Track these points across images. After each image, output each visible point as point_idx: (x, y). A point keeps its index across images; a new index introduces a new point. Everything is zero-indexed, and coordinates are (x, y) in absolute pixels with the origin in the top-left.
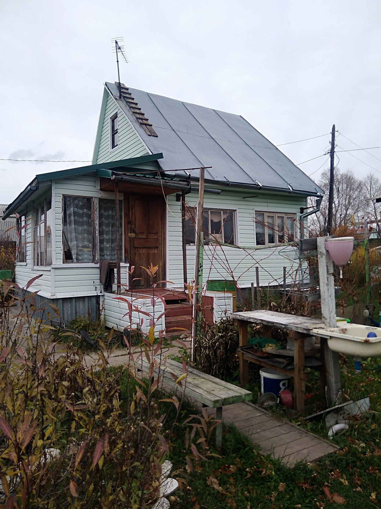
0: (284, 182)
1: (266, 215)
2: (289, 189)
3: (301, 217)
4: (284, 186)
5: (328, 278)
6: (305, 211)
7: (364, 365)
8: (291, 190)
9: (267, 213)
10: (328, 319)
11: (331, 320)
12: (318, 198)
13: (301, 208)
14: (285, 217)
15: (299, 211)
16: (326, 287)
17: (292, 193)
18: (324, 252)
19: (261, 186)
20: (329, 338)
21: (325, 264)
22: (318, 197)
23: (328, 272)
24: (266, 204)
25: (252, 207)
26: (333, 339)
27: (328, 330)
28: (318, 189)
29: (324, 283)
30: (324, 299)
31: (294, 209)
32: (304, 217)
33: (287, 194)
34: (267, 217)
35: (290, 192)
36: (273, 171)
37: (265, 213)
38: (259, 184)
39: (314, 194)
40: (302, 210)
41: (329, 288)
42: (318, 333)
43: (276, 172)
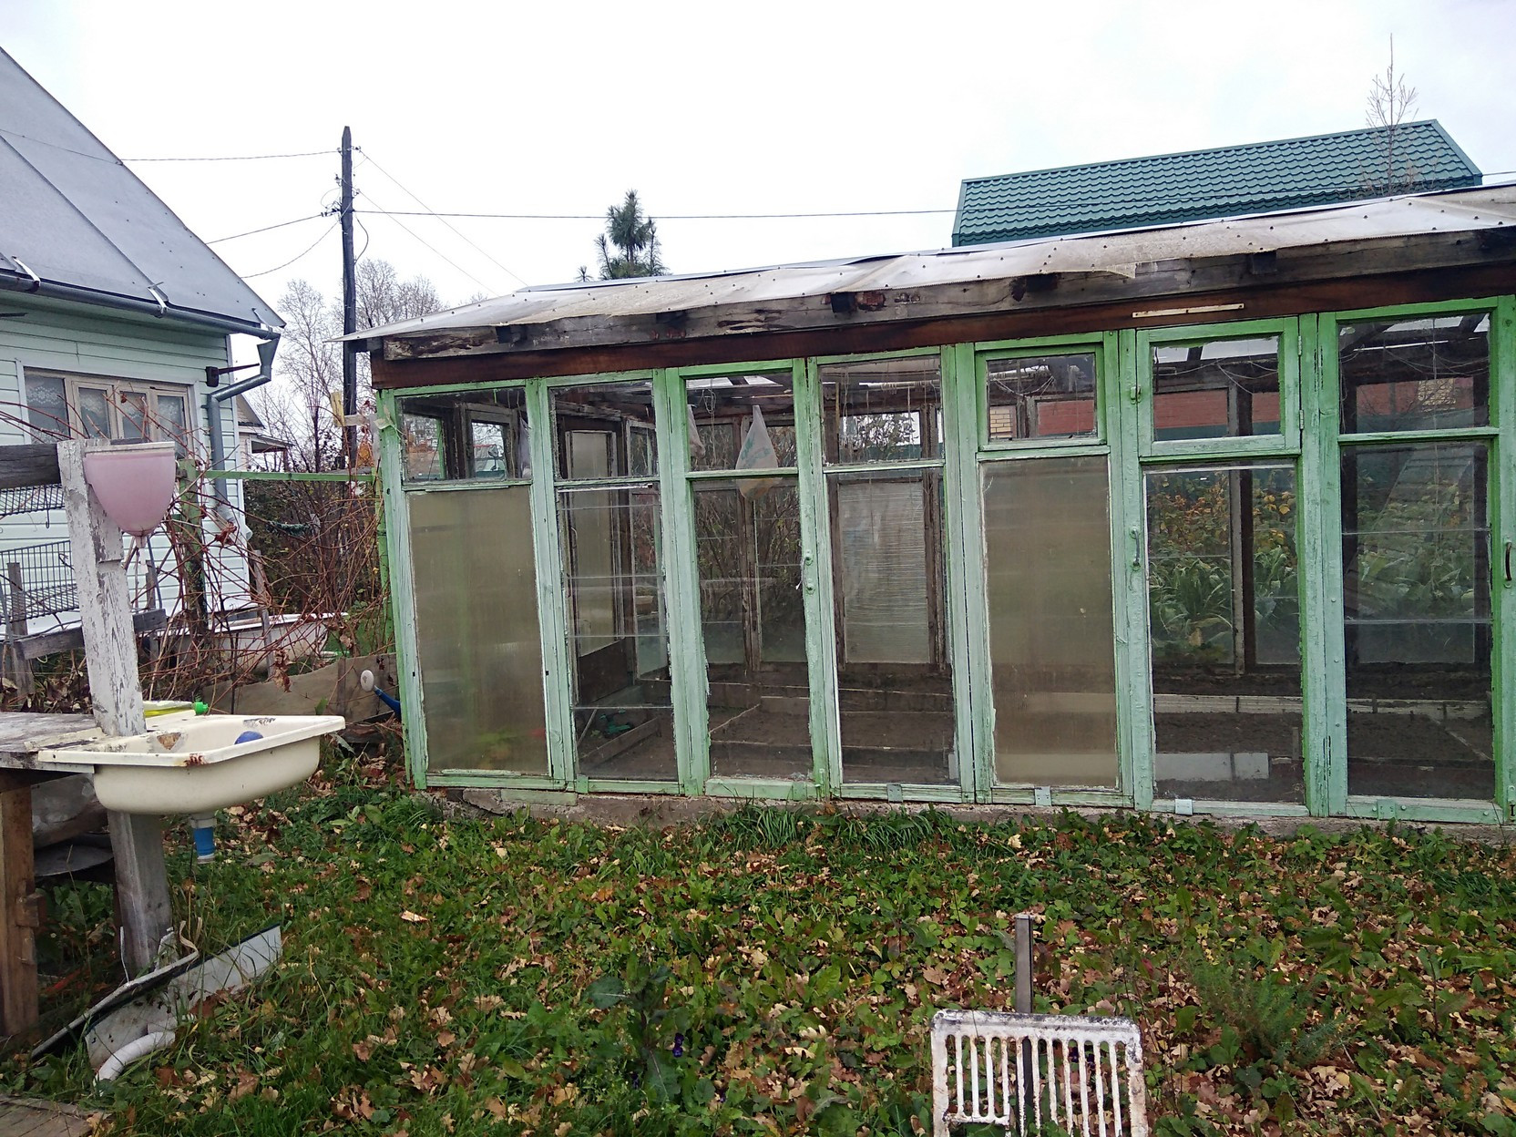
0: (137, 278)
1: (72, 386)
2: (157, 302)
3: (209, 396)
4: (139, 290)
5: (100, 577)
6: (223, 378)
7: (338, 831)
8: (164, 305)
9: (76, 379)
10: (112, 711)
11: (122, 711)
12: (263, 341)
13: (207, 369)
14: (152, 395)
15: (204, 376)
16: (97, 607)
17: (166, 314)
18: (83, 490)
19: (36, 278)
20: (92, 770)
21: (89, 530)
22: (262, 336)
23: (99, 556)
24: (71, 347)
25: (10, 354)
26: (106, 773)
27: (102, 746)
28: (260, 311)
29: (90, 593)
30: (95, 648)
31: (184, 369)
32: (220, 399)
33: (152, 318)
34: (77, 393)
35: (157, 313)
36: (94, 235)
37: (68, 379)
38: (29, 272)
39: (251, 328)
40: (213, 376)
41: (110, 610)
42: (56, 760)
43: (106, 238)
